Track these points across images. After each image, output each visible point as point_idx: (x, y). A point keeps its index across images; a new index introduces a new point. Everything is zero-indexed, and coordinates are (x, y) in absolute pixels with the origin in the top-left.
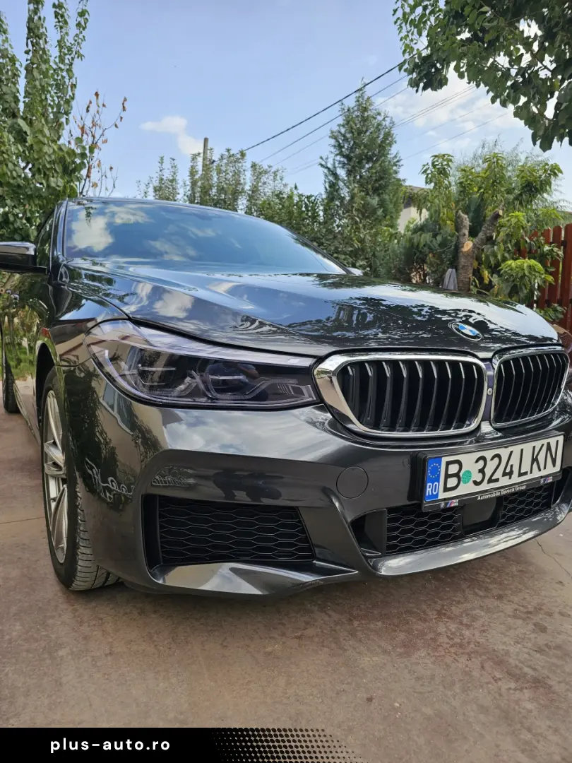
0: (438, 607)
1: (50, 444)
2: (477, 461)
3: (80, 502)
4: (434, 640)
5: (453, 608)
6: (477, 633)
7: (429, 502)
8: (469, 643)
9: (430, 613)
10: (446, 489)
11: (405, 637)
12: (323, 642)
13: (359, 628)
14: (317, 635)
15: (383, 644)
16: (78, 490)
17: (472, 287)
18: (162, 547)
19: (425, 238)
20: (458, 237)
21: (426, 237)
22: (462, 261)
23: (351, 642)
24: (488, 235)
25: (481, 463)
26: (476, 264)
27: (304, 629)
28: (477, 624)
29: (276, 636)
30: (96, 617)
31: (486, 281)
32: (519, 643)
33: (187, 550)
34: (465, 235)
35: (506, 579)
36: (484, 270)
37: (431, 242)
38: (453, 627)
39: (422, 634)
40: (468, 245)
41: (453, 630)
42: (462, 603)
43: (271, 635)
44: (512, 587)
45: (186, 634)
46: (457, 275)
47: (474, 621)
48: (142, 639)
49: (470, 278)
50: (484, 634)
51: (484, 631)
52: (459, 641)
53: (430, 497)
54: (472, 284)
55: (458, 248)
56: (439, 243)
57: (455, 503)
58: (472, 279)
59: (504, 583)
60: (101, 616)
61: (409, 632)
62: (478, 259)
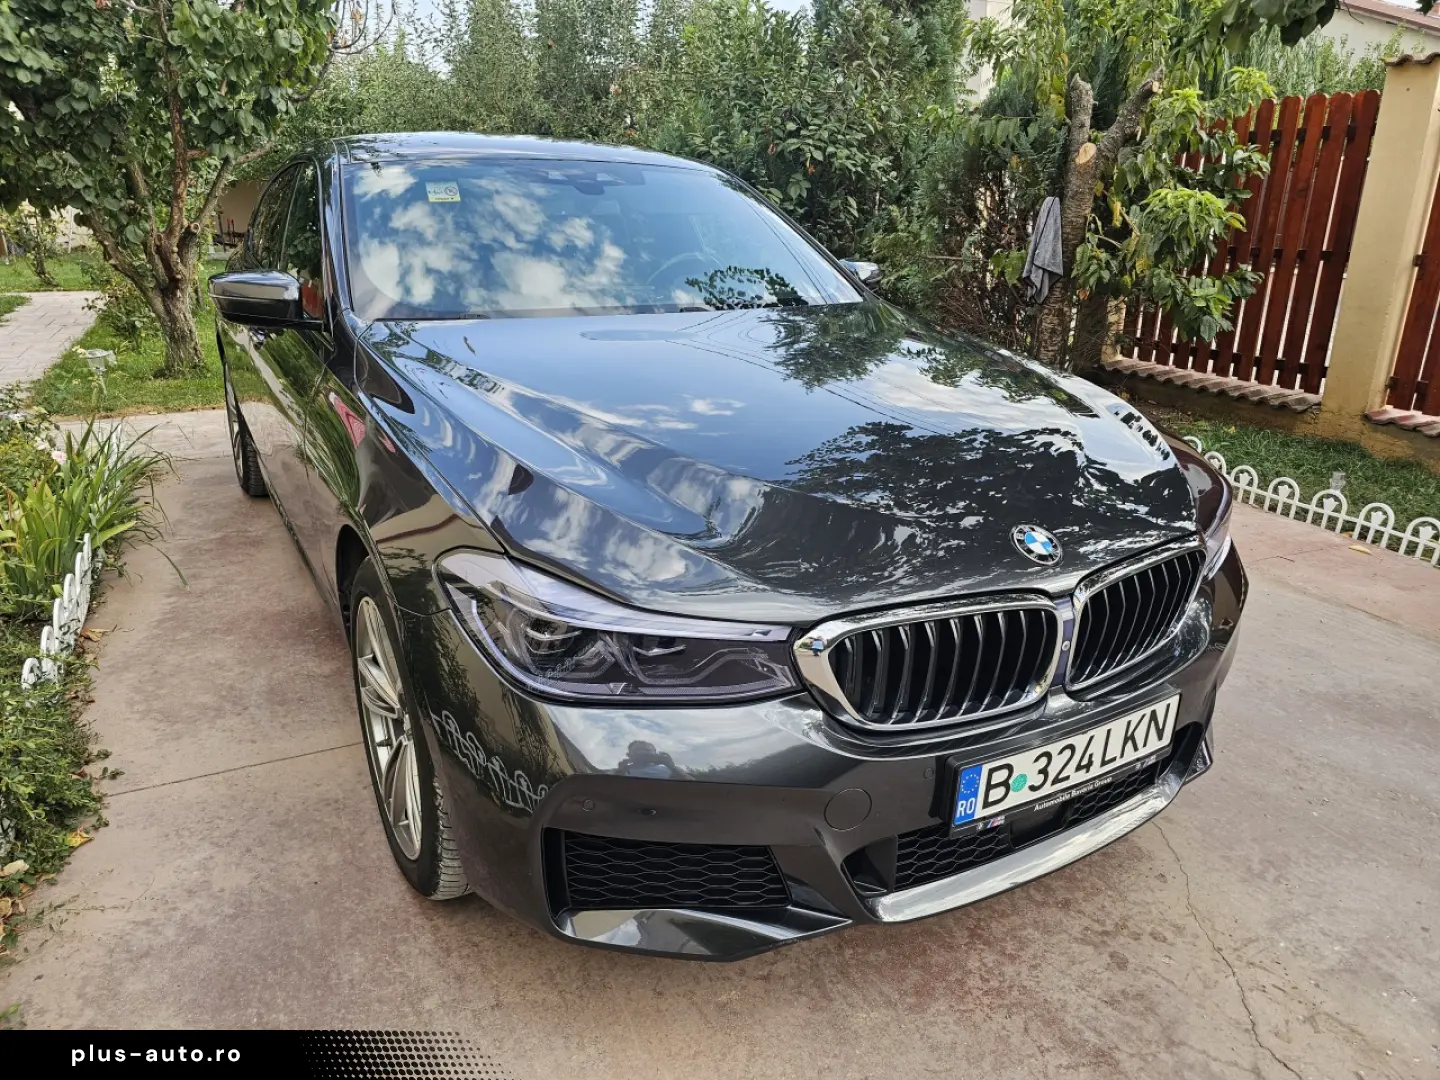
0: (971, 923)
1: (368, 660)
2: (1037, 760)
3: (439, 801)
4: (961, 982)
5: (993, 925)
6: (1024, 970)
7: (961, 826)
8: (1011, 987)
9: (958, 934)
10: (986, 804)
11: (918, 978)
12: (800, 986)
13: (854, 962)
14: (792, 974)
15: (886, 989)
16: (436, 784)
17: (1088, 235)
18: (570, 886)
19: (1005, 129)
20: (1069, 130)
21: (1009, 126)
22: (1074, 182)
23: (840, 987)
24: (1128, 131)
25: (1044, 761)
26: (1100, 187)
27: (773, 964)
28: (1026, 955)
29: (732, 974)
30: (467, 940)
31: (1117, 223)
32: (1083, 989)
33: (606, 891)
34: (1082, 126)
35: (1079, 870)
36: (1115, 199)
37: (1018, 137)
38: (990, 958)
39: (945, 972)
40: (1086, 154)
41: (991, 965)
42: (1008, 916)
43: (724, 974)
44: (1087, 884)
45: (601, 973)
46: (1063, 210)
47: (1022, 949)
48: (540, 981)
49: (1086, 218)
50: (1034, 973)
51: (1034, 967)
52: (997, 984)
53: (961, 818)
54: (1089, 230)
55: (1068, 151)
56: (1032, 140)
57: (1000, 821)
58: (1090, 219)
59: (1076, 879)
60: (476, 939)
61: (926, 968)
62: (1106, 178)
